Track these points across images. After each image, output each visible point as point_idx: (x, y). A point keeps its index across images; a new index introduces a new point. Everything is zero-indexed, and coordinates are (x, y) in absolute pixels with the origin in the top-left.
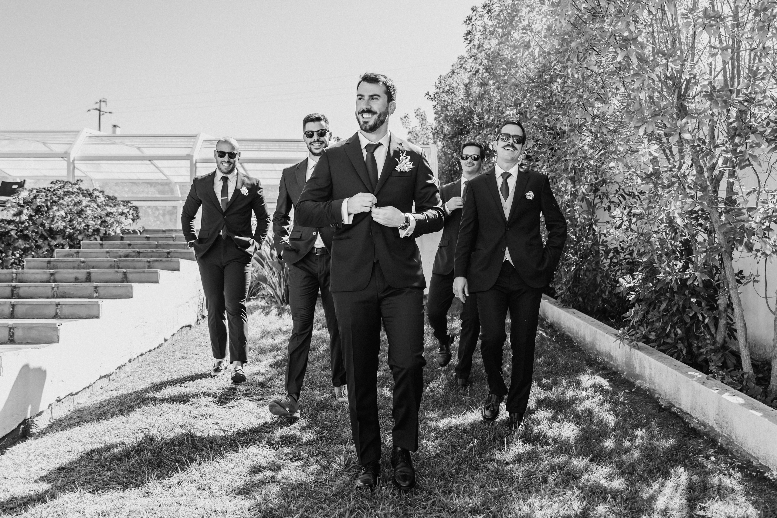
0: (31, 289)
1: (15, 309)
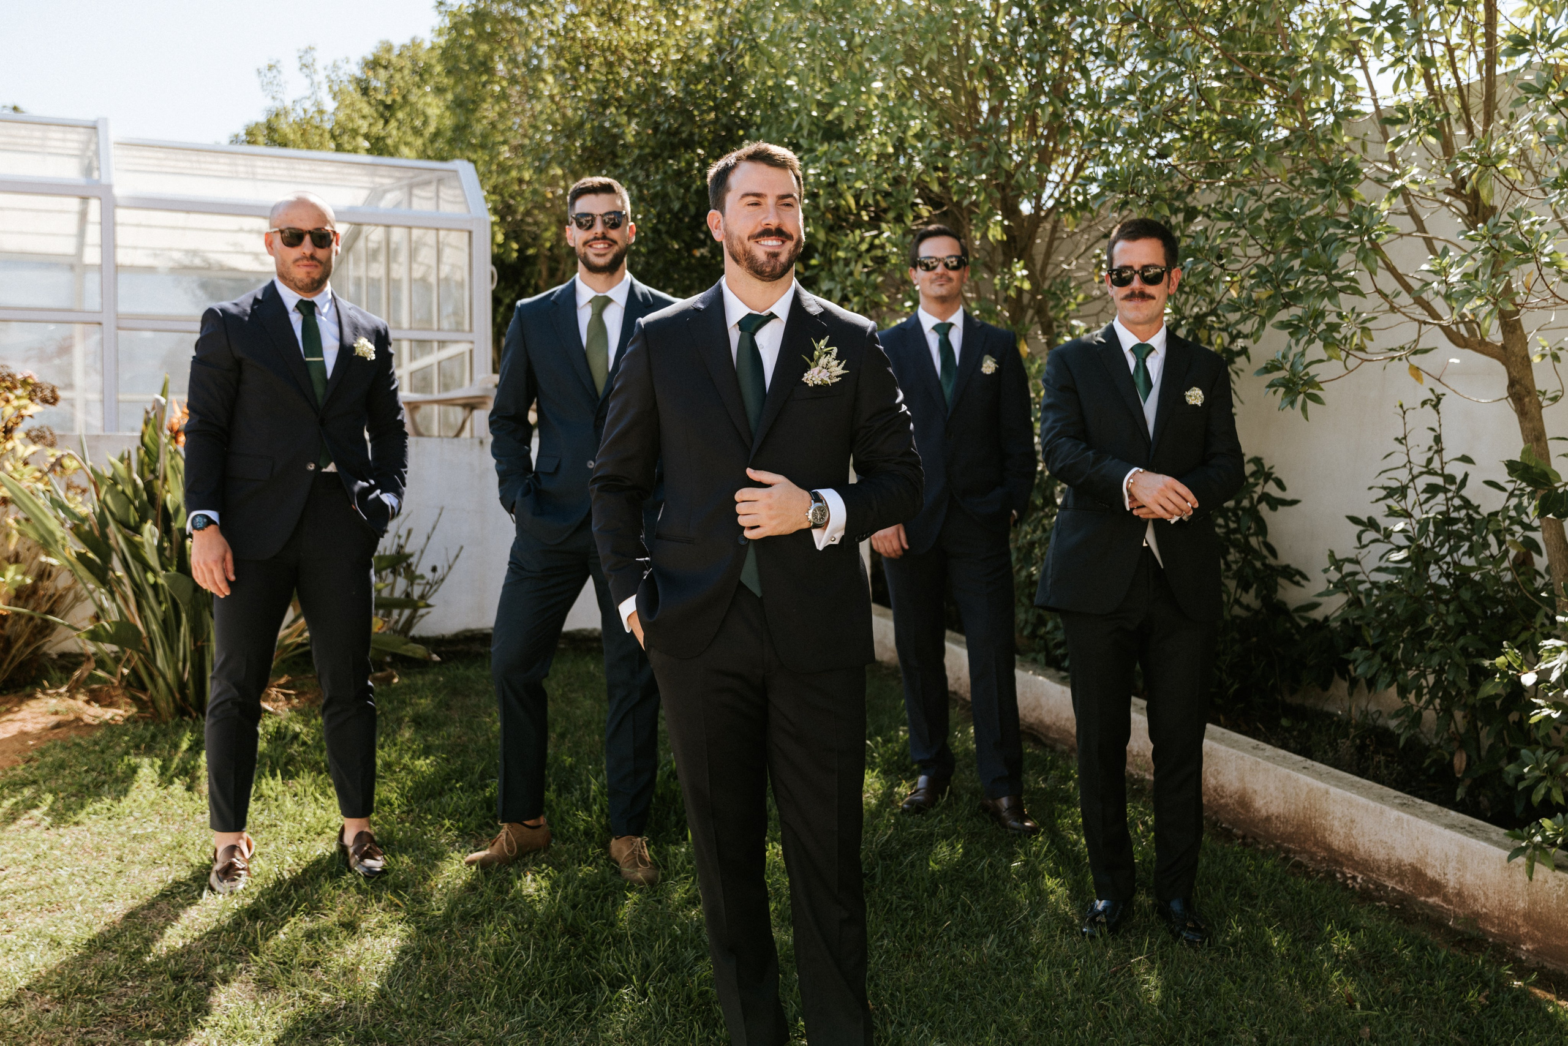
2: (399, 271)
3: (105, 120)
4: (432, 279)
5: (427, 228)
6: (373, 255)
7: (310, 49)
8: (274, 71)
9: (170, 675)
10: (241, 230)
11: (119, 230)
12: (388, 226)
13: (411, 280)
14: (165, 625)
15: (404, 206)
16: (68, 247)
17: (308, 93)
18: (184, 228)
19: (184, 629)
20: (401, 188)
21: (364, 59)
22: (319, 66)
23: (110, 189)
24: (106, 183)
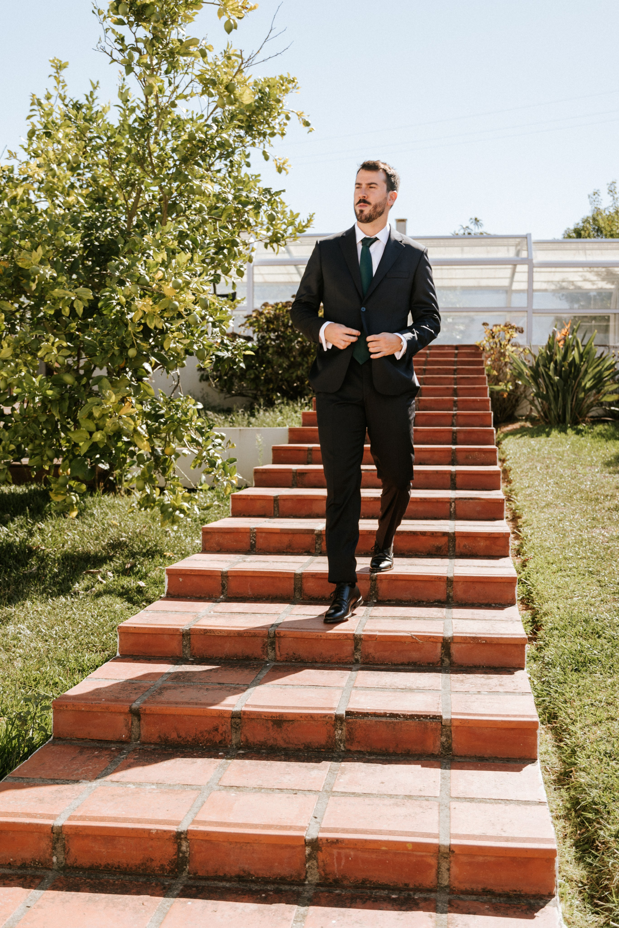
3: (530, 234)
7: (614, 183)
8: (596, 195)
9: (555, 413)
11: (534, 275)
16: (506, 283)
17: (611, 204)
18: (555, 272)
19: (560, 399)
23: (532, 260)
24: (530, 258)
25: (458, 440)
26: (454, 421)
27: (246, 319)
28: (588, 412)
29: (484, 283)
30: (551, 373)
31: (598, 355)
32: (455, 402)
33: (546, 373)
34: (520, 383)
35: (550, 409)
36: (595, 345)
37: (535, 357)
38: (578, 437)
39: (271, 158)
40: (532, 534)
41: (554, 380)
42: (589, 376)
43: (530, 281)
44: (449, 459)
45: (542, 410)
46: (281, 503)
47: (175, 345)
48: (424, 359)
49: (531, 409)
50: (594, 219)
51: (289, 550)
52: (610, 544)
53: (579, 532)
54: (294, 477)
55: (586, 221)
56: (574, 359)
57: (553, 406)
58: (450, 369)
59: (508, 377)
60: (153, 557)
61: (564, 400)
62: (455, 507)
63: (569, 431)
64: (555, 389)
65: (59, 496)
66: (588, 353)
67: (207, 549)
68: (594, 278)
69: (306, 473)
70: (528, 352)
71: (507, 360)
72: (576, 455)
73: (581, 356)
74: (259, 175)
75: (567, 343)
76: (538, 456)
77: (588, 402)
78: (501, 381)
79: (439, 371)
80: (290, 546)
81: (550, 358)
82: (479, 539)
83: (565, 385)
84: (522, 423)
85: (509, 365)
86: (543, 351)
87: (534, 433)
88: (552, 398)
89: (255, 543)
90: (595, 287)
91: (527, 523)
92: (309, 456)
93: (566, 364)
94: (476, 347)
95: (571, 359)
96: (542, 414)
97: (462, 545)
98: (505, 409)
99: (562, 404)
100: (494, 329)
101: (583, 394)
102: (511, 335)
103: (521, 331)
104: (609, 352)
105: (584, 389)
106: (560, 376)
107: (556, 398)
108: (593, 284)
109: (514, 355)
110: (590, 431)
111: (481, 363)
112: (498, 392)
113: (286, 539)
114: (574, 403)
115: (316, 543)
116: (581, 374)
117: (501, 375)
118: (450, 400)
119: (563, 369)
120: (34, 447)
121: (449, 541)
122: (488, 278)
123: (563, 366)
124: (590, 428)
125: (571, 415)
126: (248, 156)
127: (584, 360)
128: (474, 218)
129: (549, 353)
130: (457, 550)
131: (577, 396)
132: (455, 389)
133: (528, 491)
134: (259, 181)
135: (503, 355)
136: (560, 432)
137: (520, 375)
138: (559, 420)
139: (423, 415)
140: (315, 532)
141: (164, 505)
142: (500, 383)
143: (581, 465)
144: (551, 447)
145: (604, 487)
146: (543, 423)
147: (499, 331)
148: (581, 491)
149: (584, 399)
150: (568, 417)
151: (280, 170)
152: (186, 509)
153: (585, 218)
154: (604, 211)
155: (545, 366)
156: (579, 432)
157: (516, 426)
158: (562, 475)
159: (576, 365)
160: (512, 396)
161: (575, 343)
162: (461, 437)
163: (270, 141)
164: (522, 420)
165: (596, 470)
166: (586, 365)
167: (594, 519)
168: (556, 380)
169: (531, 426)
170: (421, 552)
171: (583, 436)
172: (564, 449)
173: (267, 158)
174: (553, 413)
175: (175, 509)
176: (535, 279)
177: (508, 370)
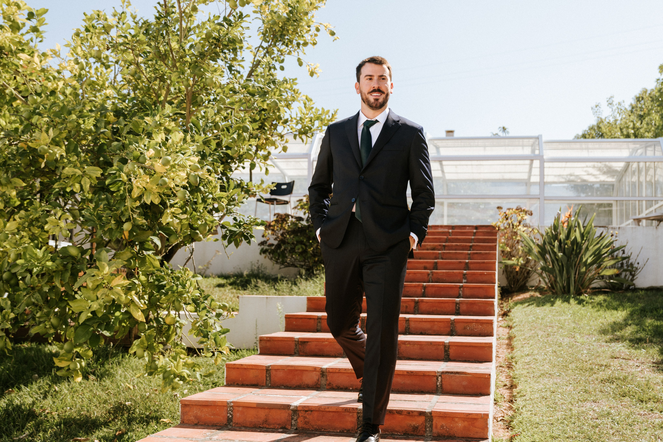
0: (411, 275)
1: (426, 291)
2: (642, 179)
3: (541, 136)
4: (653, 181)
5: (651, 162)
6: (634, 173)
7: (612, 97)
8: (598, 107)
9: (561, 285)
10: (587, 167)
11: (545, 169)
12: (639, 162)
13: (646, 181)
14: (560, 271)
15: (644, 154)
16: (525, 176)
17: (611, 114)
18: (565, 167)
19: (565, 272)
20: (642, 148)
21: (636, 96)
22: (614, 103)
23: (543, 156)
24: (541, 154)
25: (461, 311)
26: (461, 292)
27: (298, 203)
28: (590, 284)
29: (507, 176)
30: (556, 250)
31: (598, 234)
32: (464, 275)
33: (552, 250)
34: (530, 258)
35: (555, 281)
36: (595, 227)
37: (542, 236)
38: (580, 306)
39: (304, 64)
40: (524, 406)
41: (558, 256)
42: (589, 253)
43: (542, 175)
44: (448, 330)
45: (549, 281)
46: (273, 373)
47: (171, 220)
48: (445, 237)
49: (540, 281)
50: (599, 127)
51: (265, 425)
52: (598, 421)
53: (570, 406)
54: (296, 346)
55: (592, 128)
56: (576, 238)
57: (558, 279)
58: (466, 246)
59: (520, 253)
60: (148, 423)
61: (568, 273)
62: (441, 381)
63: (572, 301)
64: (560, 264)
65: (63, 362)
66: (588, 233)
67: (185, 421)
68: (596, 172)
69: (307, 342)
70: (536, 231)
71: (518, 238)
72: (576, 324)
73: (582, 236)
74: (296, 79)
75: (570, 224)
76: (541, 324)
77: (590, 275)
78: (514, 257)
79: (456, 248)
80: (266, 421)
81: (555, 237)
82: (456, 419)
83: (568, 261)
84: (532, 293)
85: (521, 243)
86: (549, 231)
87: (540, 303)
88: (557, 272)
89: (232, 416)
90: (598, 180)
91: (521, 394)
92: (319, 324)
93: (569, 242)
94: (493, 227)
95: (573, 238)
96: (550, 285)
97: (439, 426)
98: (518, 281)
99: (566, 277)
100: (508, 212)
101: (584, 268)
102: (522, 217)
103: (531, 214)
104: (607, 232)
105: (585, 264)
106: (564, 253)
107: (561, 272)
108: (596, 178)
109: (525, 235)
110: (590, 301)
111: (495, 241)
112: (512, 266)
113: (262, 414)
114: (577, 276)
115: (292, 419)
116: (583, 251)
117: (515, 251)
118: (459, 273)
119: (566, 246)
120: (42, 314)
121: (426, 420)
122: (510, 172)
123: (566, 244)
124: (591, 299)
125: (575, 287)
126: (283, 61)
127: (585, 238)
128: (502, 126)
129: (554, 233)
130: (435, 430)
131: (579, 270)
132: (467, 264)
133: (528, 359)
134: (296, 84)
135: (516, 233)
136: (564, 301)
137: (530, 251)
138: (564, 291)
139: (433, 286)
140: (291, 408)
141: (166, 371)
142: (513, 258)
143: (580, 334)
144: (554, 316)
145: (599, 356)
146: (550, 293)
147: (511, 214)
148: (578, 360)
149: (585, 273)
150: (572, 289)
151: (312, 74)
152: (186, 376)
153: (591, 126)
154: (605, 119)
155: (550, 244)
156: (580, 302)
157: (527, 295)
158: (561, 343)
159: (577, 244)
160: (524, 270)
161: (577, 225)
162: (463, 307)
163: (303, 50)
164: (532, 290)
165: (594, 339)
166: (587, 243)
167: (586, 391)
168: (560, 256)
169: (539, 296)
170: (397, 432)
171: (584, 306)
172: (566, 317)
173: (301, 64)
174: (559, 285)
175: (176, 376)
176: (546, 173)
177: (520, 247)
